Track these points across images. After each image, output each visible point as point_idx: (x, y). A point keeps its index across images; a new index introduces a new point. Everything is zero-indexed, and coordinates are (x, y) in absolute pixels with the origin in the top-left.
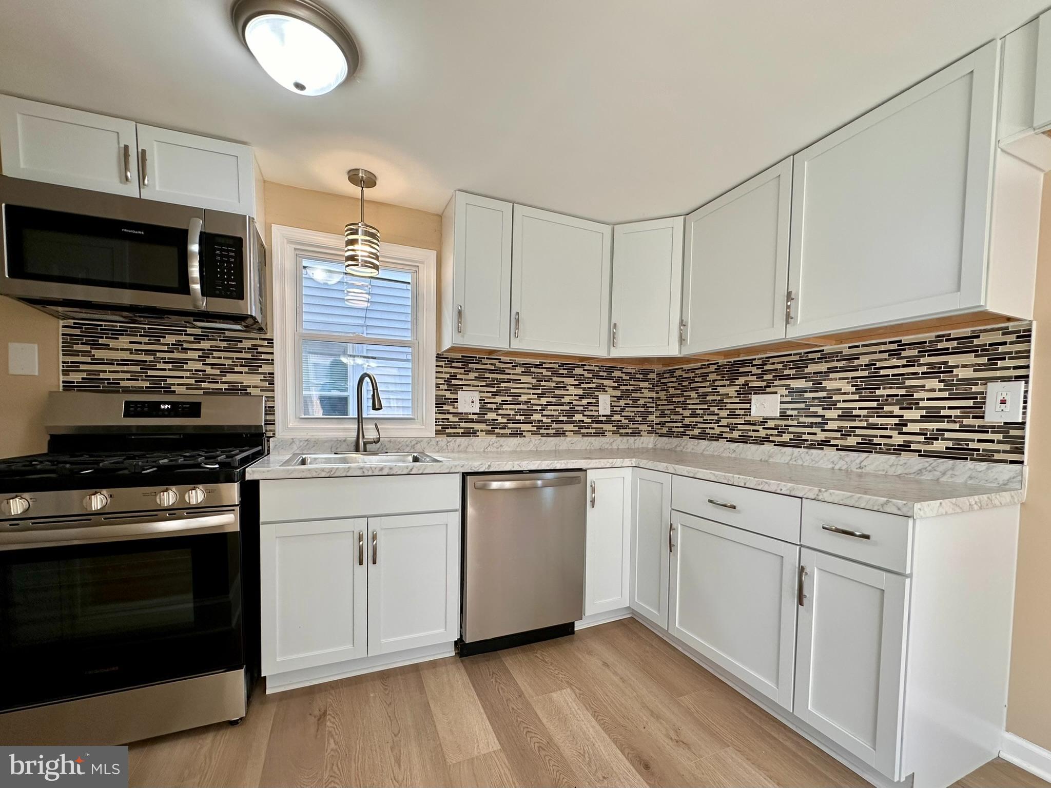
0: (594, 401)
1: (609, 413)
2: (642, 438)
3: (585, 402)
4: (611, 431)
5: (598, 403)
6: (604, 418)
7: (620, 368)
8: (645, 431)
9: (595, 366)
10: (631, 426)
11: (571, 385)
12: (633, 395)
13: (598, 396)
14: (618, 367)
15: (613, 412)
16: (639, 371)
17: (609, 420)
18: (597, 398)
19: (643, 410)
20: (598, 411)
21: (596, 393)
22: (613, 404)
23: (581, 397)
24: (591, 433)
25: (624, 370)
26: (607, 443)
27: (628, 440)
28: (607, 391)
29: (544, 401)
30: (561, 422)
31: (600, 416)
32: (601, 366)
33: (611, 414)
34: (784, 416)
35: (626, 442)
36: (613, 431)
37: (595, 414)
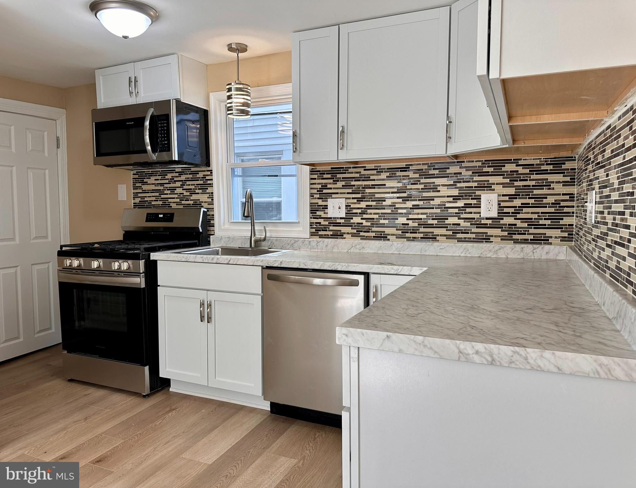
0: (474, 202)
1: (494, 214)
2: (552, 247)
3: (460, 204)
4: (500, 236)
5: (480, 204)
6: (490, 222)
7: (514, 160)
8: (556, 238)
9: (476, 161)
11: (443, 185)
12: (536, 192)
13: (480, 196)
14: (511, 160)
15: (502, 214)
16: (546, 161)
17: (495, 223)
18: (479, 198)
19: (552, 210)
20: (480, 213)
21: (478, 193)
22: (503, 204)
23: (456, 198)
24: (470, 238)
25: (520, 162)
27: (523, 248)
28: (494, 190)
30: (431, 226)
31: (483, 219)
32: (485, 161)
33: (498, 216)
36: (502, 236)
37: (477, 216)
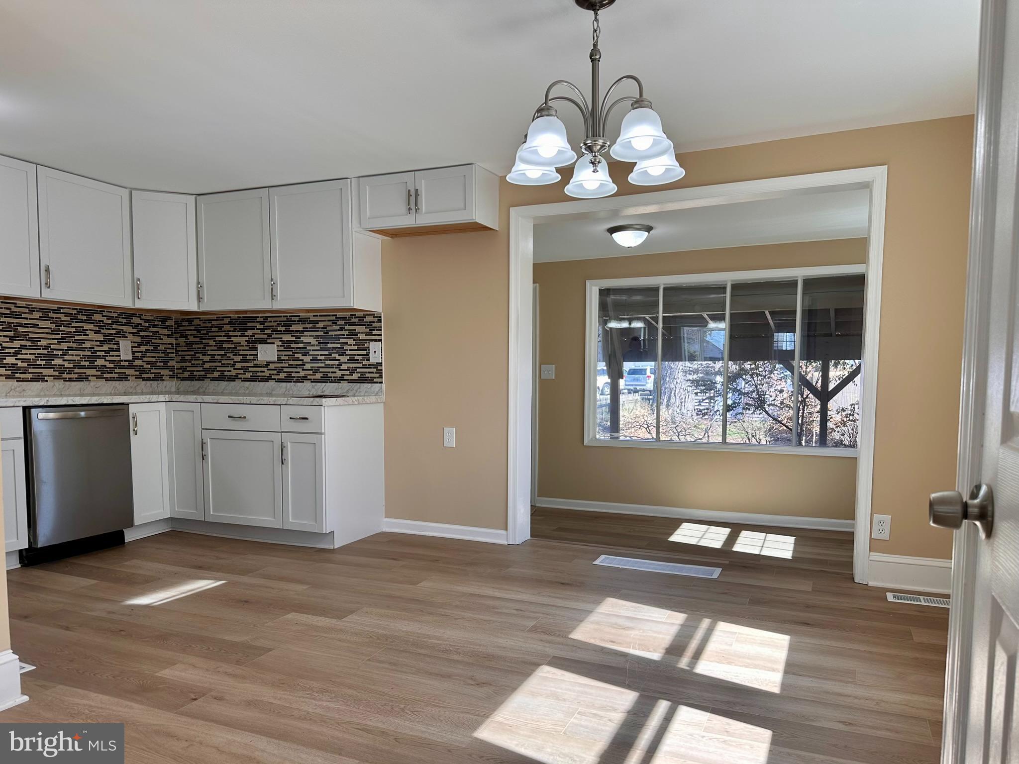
0: (115, 346)
1: (131, 358)
2: (165, 382)
3: (106, 347)
4: (134, 376)
5: (119, 349)
6: (127, 364)
7: (139, 315)
8: (166, 376)
9: (114, 312)
10: (153, 371)
11: (91, 330)
12: (153, 341)
13: (119, 342)
14: (136, 314)
15: (135, 358)
16: (157, 318)
17: (130, 365)
18: (117, 343)
19: (163, 355)
20: (120, 356)
21: (117, 339)
22: (134, 349)
23: (102, 343)
24: (114, 378)
25: (143, 317)
26: (131, 387)
27: (151, 384)
28: (127, 337)
29: (64, 346)
30: (84, 367)
31: (122, 361)
32: (120, 313)
33: (133, 359)
34: (280, 361)
35: (150, 386)
36: (136, 375)
37: (118, 359)
